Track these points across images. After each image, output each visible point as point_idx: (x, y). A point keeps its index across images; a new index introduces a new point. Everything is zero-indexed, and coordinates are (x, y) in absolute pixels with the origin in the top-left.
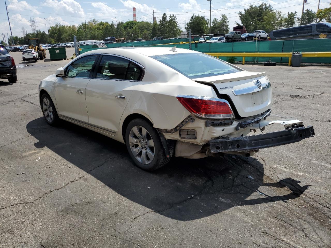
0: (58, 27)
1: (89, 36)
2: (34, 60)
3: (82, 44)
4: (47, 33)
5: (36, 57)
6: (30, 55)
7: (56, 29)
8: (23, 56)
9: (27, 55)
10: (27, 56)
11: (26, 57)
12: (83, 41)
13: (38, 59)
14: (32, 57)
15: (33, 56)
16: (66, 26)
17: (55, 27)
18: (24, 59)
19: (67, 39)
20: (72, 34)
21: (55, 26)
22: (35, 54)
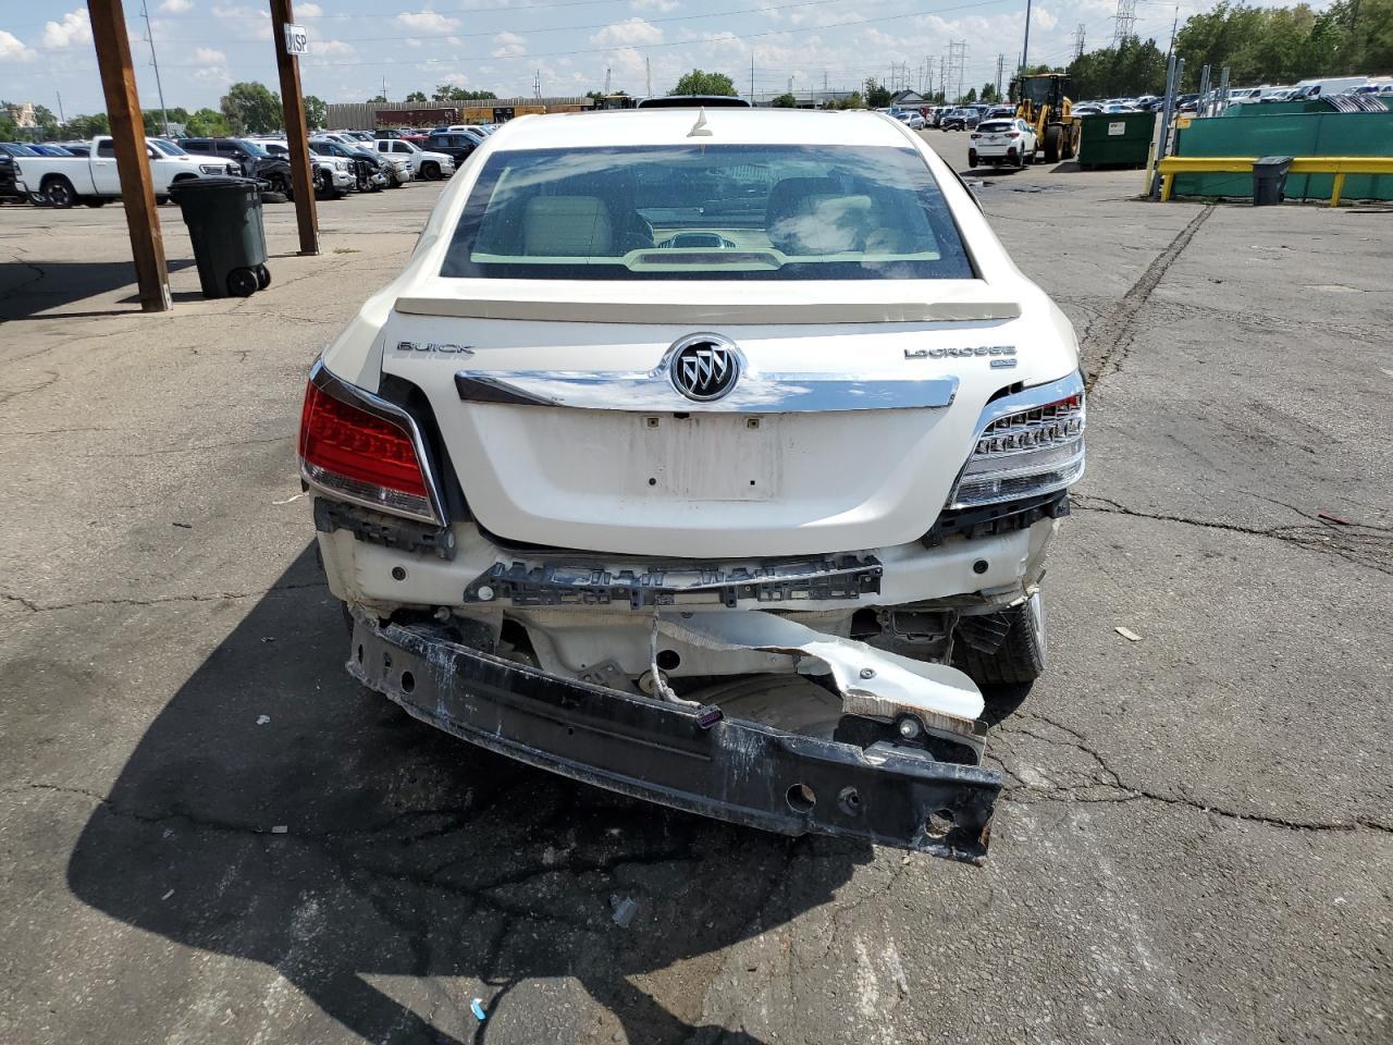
0: (1226, 17)
1: (1360, 57)
2: (1012, 162)
3: (1303, 97)
4: (1165, 47)
5: (1019, 150)
6: (999, 142)
7: (1211, 25)
8: (973, 144)
9: (987, 142)
10: (989, 147)
11: (981, 152)
12: (1313, 83)
13: (1030, 160)
14: (1002, 151)
15: (1008, 147)
16: (1267, 11)
17: (1210, 18)
18: (974, 158)
19: (1248, 69)
20: (1277, 49)
21: (1213, 14)
22: (1017, 139)
